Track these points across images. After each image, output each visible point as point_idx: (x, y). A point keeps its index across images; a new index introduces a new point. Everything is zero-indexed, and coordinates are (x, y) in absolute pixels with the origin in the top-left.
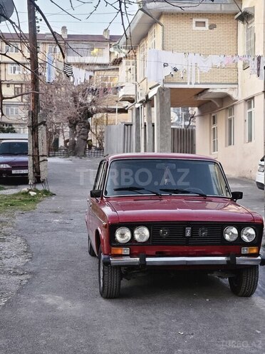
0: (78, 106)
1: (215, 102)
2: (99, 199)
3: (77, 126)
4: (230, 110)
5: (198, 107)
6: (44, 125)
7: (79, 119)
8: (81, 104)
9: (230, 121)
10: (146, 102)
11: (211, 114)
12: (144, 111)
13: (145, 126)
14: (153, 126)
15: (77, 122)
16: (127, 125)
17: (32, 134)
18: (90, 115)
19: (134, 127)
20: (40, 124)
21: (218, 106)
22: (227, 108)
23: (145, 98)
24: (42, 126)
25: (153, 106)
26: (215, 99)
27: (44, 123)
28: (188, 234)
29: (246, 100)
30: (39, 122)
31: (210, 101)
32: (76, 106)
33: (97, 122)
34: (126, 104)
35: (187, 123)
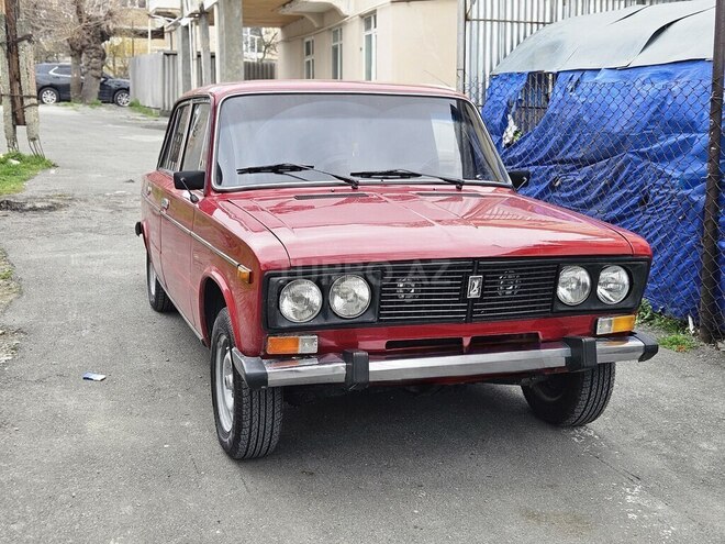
0: (85, 19)
1: (311, 19)
2: (199, 195)
3: (84, 54)
4: (337, 33)
5: (282, 27)
6: (30, 41)
7: (86, 43)
8: (90, 19)
9: (335, 50)
10: (200, 16)
11: (303, 39)
12: (196, 31)
13: (199, 56)
14: (213, 57)
15: (83, 47)
16: (168, 55)
17: (8, 57)
18: (105, 36)
19: (180, 58)
20: (22, 39)
21: (316, 26)
22: (330, 29)
23: (198, 9)
24: (26, 42)
25: (213, 24)
26: (311, 14)
27: (29, 38)
28: (474, 293)
29: (362, 17)
30: (19, 37)
31: (303, 17)
32: (81, 21)
33: (116, 51)
34: (161, 22)
35: (261, 55)
